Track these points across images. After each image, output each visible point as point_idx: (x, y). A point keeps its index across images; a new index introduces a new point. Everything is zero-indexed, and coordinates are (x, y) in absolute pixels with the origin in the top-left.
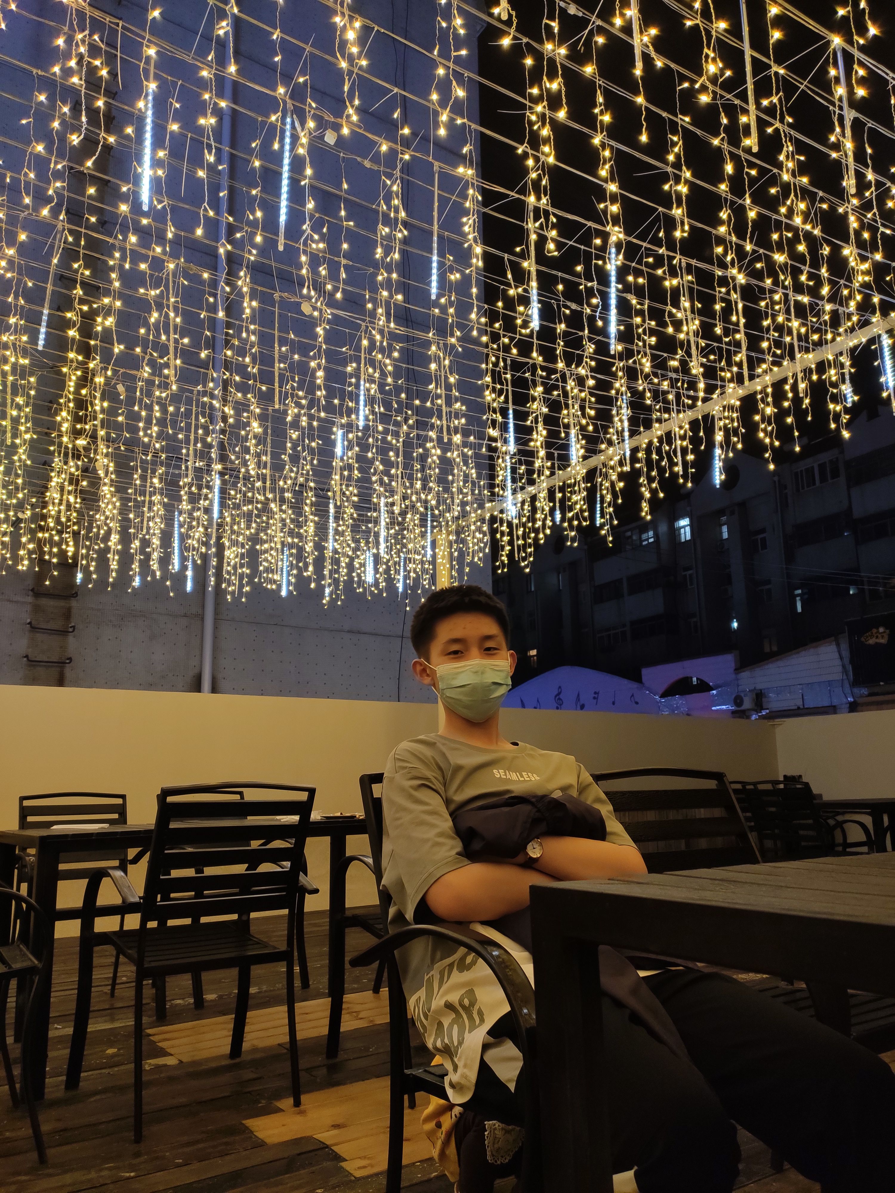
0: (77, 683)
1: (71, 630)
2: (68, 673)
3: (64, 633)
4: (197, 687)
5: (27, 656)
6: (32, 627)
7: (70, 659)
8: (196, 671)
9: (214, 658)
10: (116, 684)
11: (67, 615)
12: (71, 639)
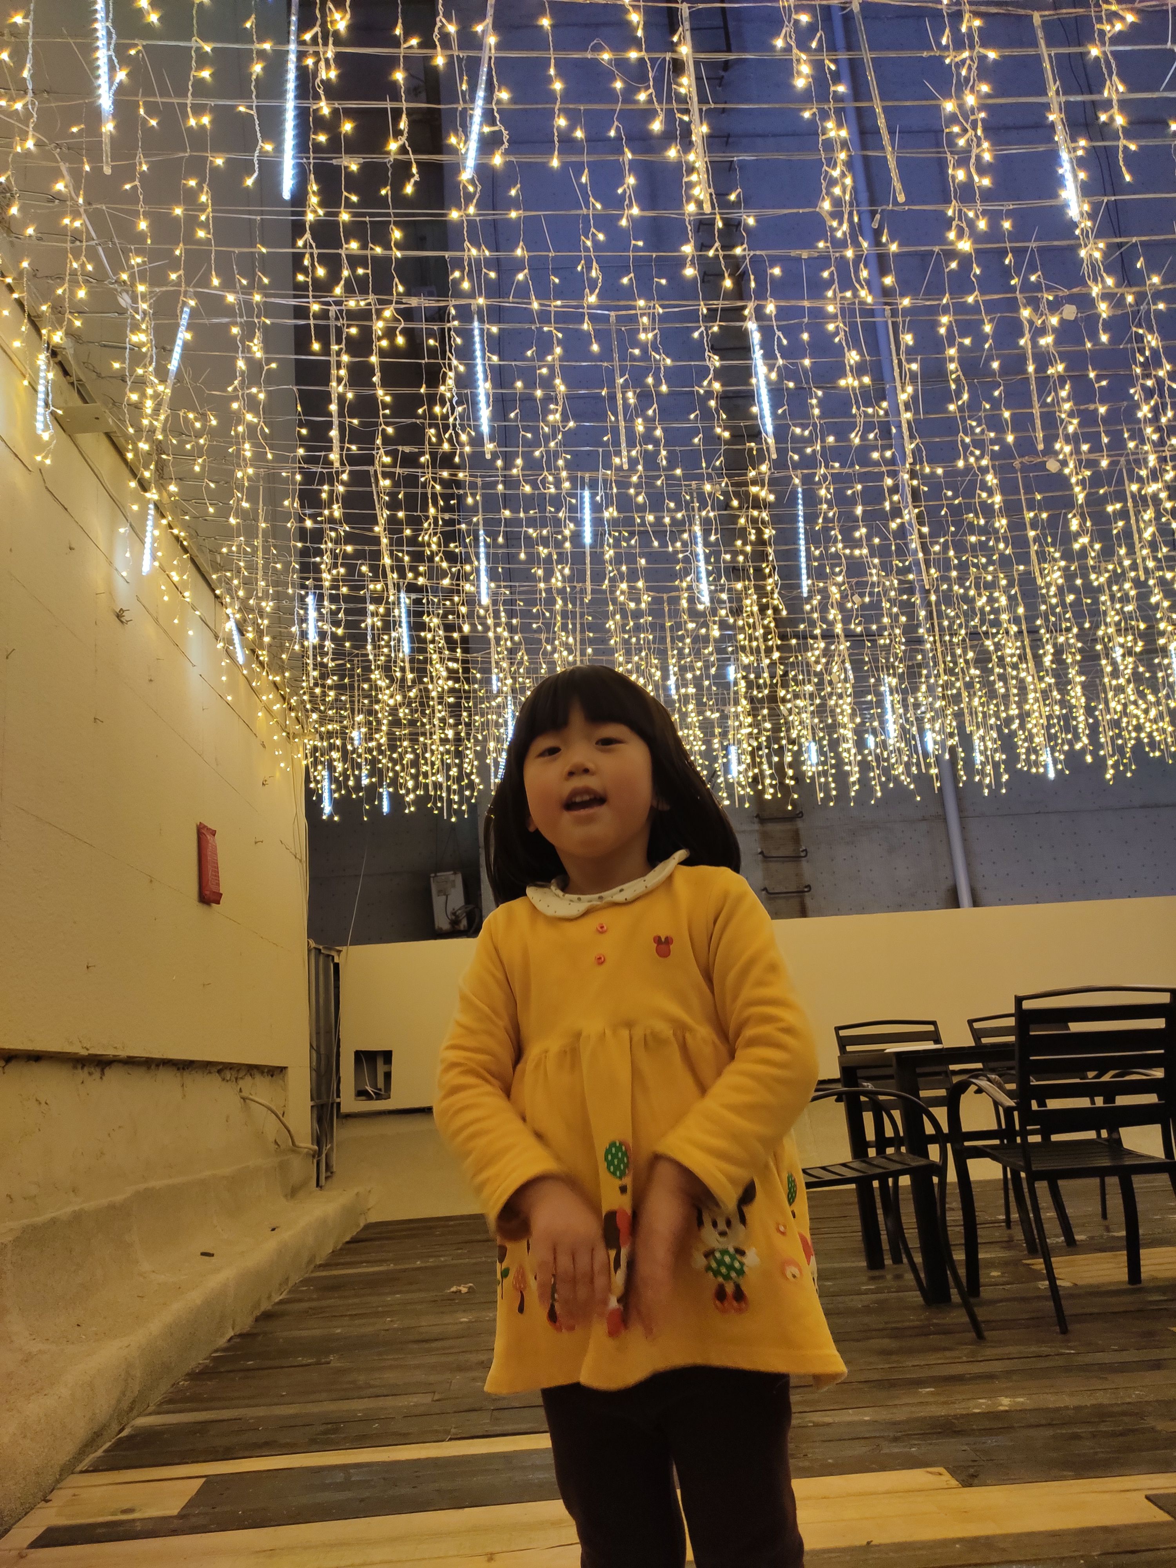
0: (820, 913)
1: (803, 854)
2: (808, 901)
3: (796, 858)
4: (954, 902)
5: (765, 889)
6: (765, 857)
7: (809, 886)
8: (950, 883)
9: (969, 865)
10: (862, 909)
11: (796, 838)
12: (804, 864)
